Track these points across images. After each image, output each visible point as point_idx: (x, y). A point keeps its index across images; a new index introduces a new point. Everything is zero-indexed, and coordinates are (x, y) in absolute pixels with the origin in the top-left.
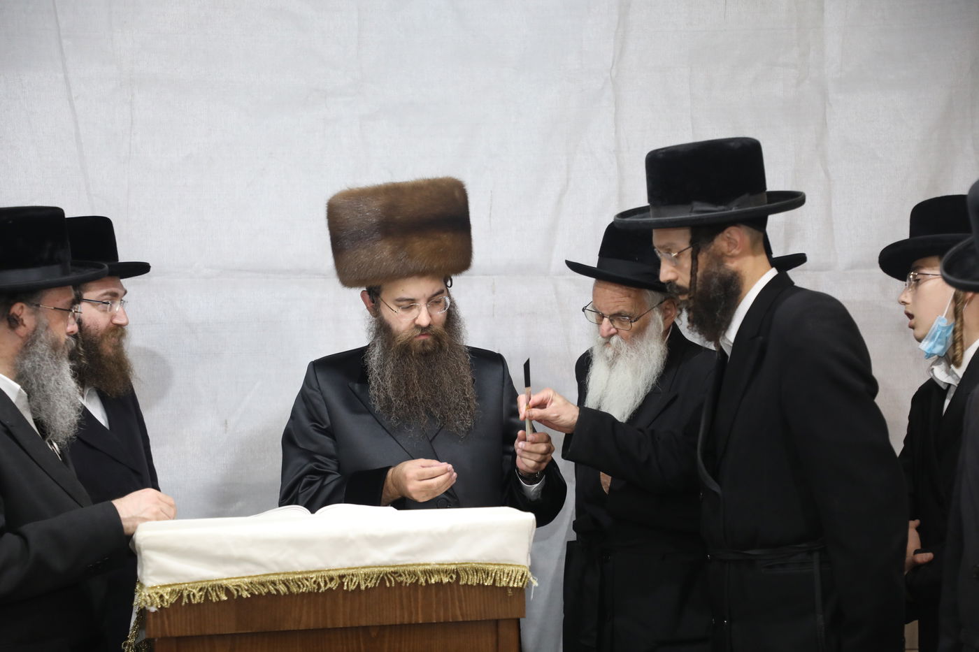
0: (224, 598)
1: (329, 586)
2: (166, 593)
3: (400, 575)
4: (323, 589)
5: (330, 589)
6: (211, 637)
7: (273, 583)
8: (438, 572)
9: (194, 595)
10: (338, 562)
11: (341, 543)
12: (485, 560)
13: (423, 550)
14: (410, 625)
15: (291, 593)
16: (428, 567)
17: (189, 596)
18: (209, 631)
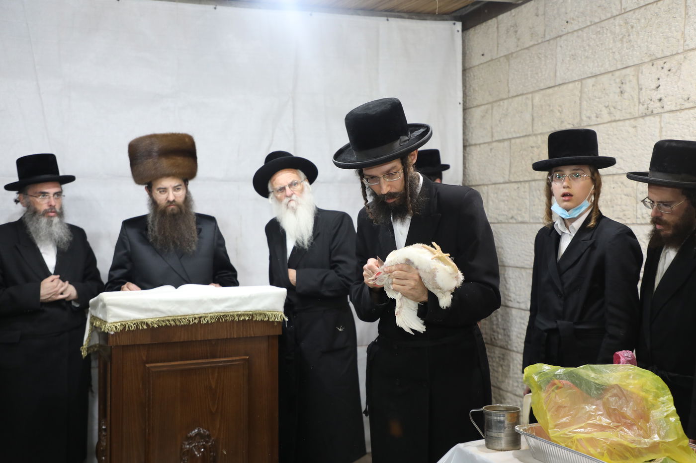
0: (145, 327)
1: (194, 321)
2: (118, 325)
3: (227, 316)
4: (192, 323)
5: (195, 323)
6: (138, 345)
7: (169, 321)
8: (244, 315)
9: (131, 326)
10: (200, 311)
11: (200, 302)
12: (265, 309)
13: (237, 305)
14: (230, 339)
15: (176, 325)
16: (240, 313)
17: (129, 327)
18: (138, 342)
